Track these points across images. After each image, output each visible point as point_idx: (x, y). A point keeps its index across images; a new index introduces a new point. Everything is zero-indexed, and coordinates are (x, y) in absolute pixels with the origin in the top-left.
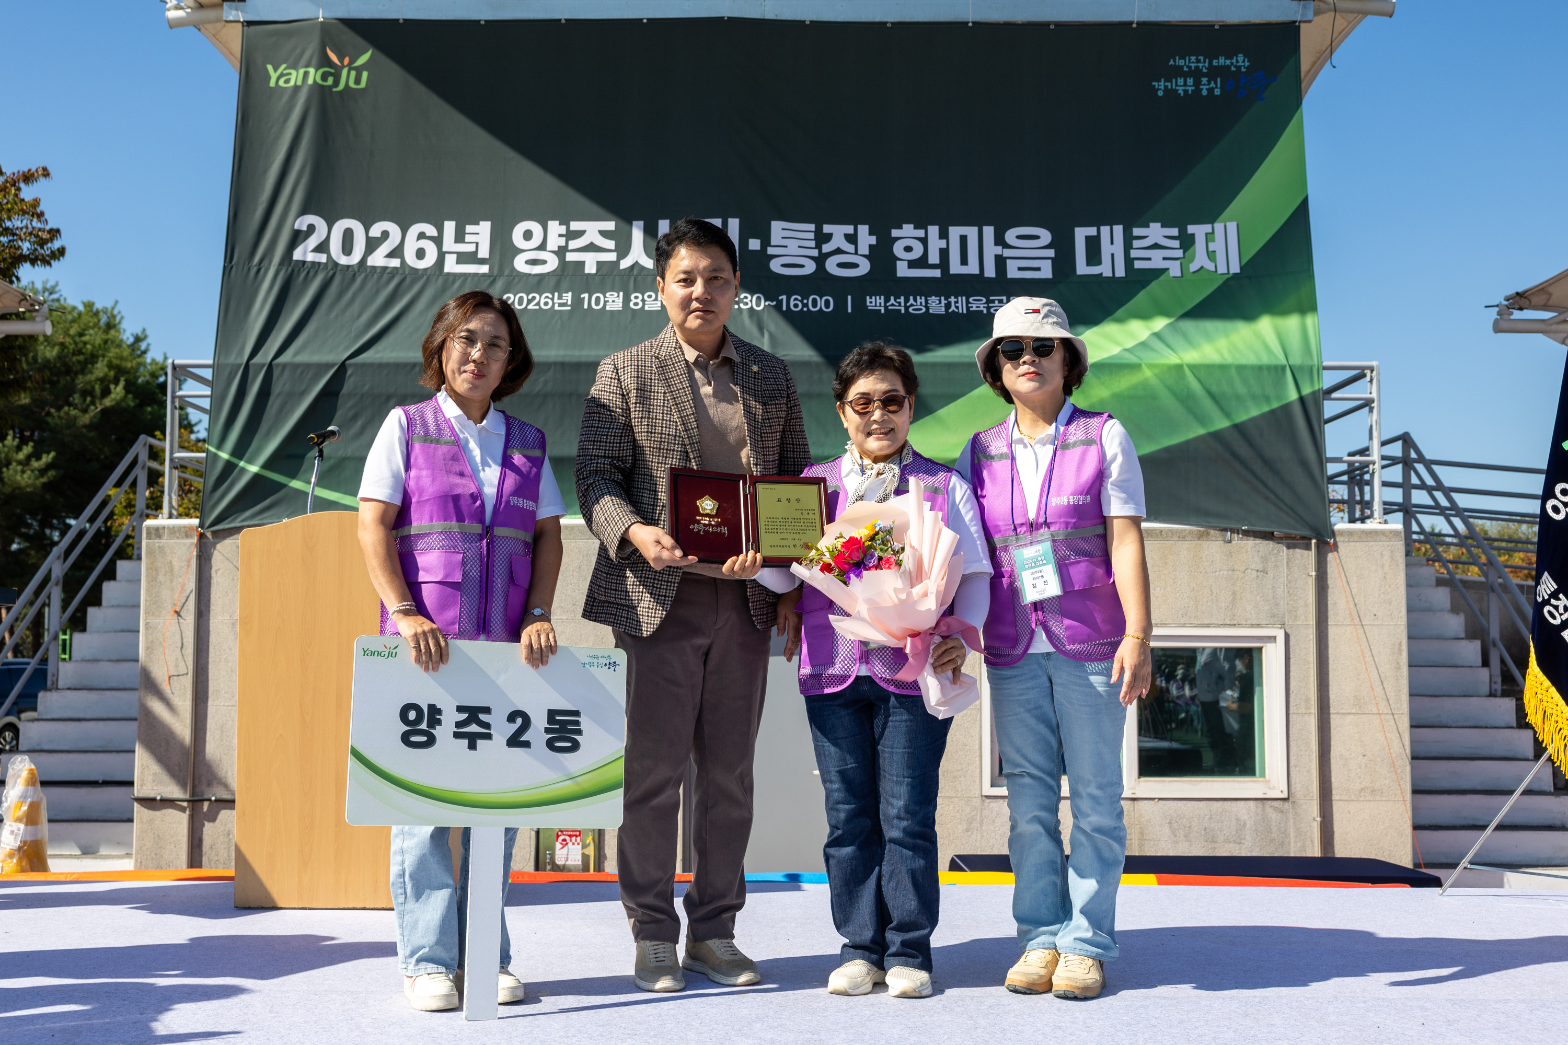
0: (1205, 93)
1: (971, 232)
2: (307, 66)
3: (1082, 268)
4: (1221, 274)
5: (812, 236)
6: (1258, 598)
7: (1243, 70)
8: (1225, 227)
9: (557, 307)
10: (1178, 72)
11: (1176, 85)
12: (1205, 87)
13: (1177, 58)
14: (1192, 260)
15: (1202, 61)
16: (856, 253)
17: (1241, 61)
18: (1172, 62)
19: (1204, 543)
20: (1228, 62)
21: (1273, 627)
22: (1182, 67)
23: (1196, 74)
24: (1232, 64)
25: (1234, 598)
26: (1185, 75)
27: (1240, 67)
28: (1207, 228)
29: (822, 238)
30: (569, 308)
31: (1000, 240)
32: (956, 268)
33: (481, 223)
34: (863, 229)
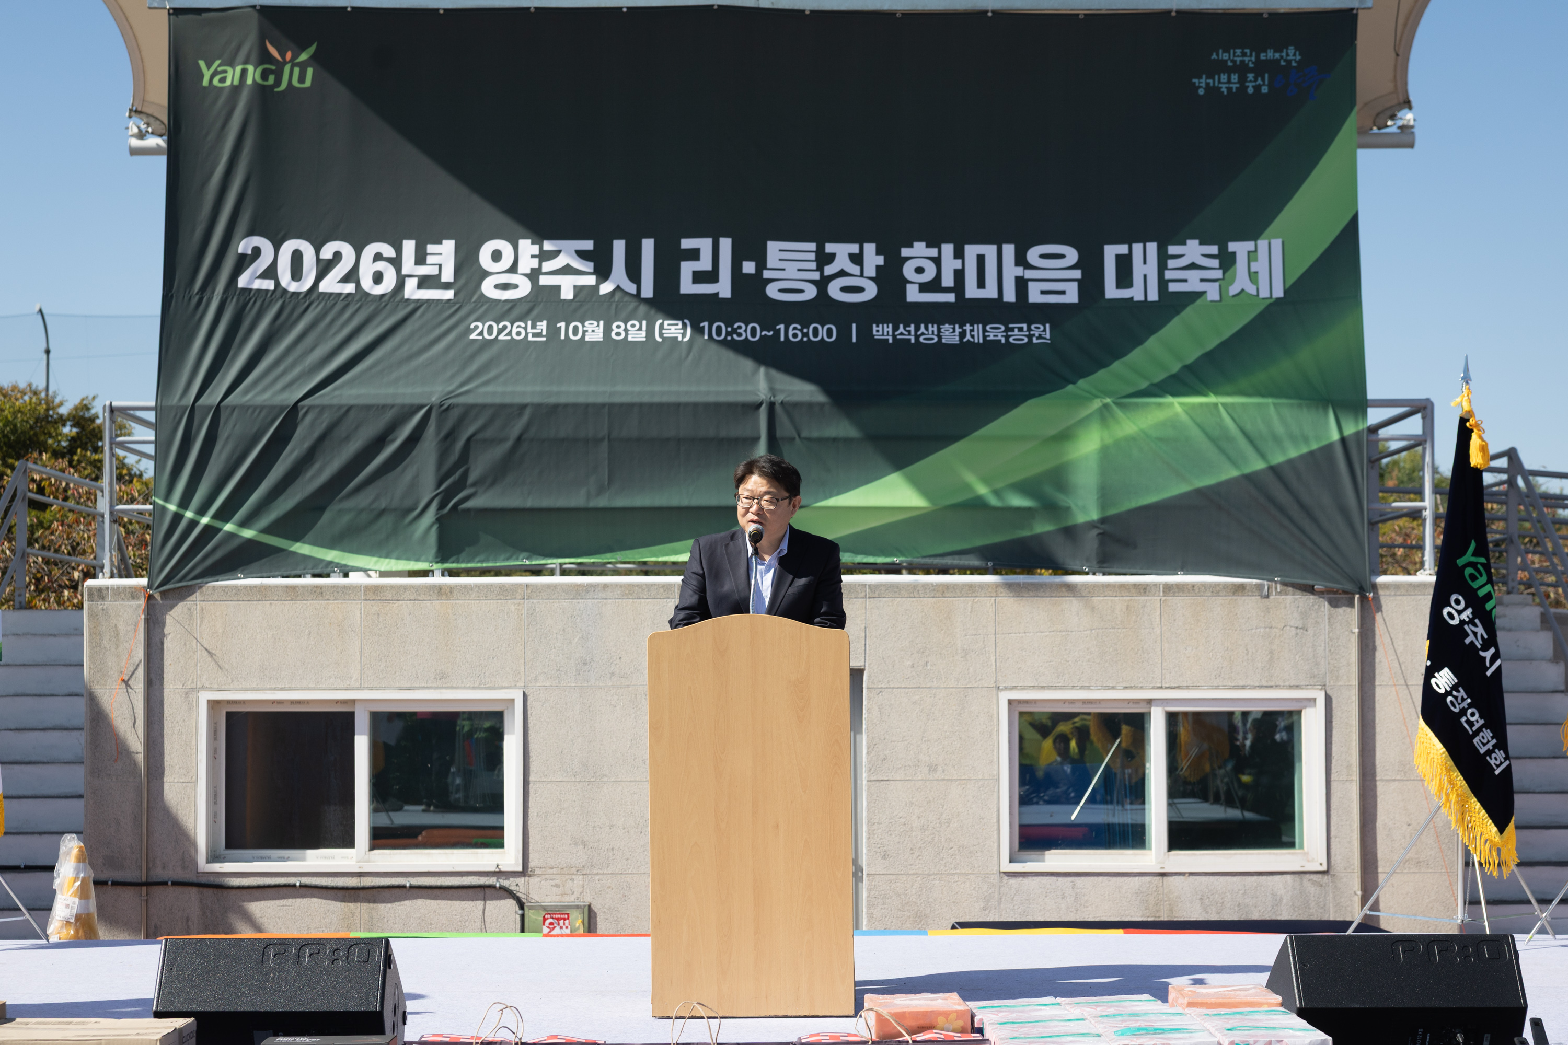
0: (1250, 91)
1: (989, 251)
2: (246, 62)
3: (1111, 291)
4: (1264, 299)
5: (812, 256)
6: (1297, 657)
7: (1294, 64)
8: (1269, 244)
9: (530, 338)
10: (1221, 67)
11: (1219, 82)
12: (1250, 84)
13: (1221, 51)
14: (1232, 282)
15: (1248, 54)
16: (862, 275)
17: (1292, 54)
18: (1214, 56)
19: (1239, 598)
20: (1277, 55)
21: (1312, 689)
22: (1226, 61)
23: (1242, 70)
24: (1282, 57)
25: (1271, 657)
26: (1229, 71)
27: (1291, 61)
28: (1250, 245)
29: (824, 259)
30: (544, 339)
31: (1021, 261)
32: (972, 291)
33: (444, 242)
34: (870, 249)
